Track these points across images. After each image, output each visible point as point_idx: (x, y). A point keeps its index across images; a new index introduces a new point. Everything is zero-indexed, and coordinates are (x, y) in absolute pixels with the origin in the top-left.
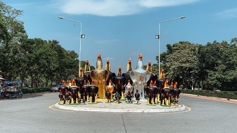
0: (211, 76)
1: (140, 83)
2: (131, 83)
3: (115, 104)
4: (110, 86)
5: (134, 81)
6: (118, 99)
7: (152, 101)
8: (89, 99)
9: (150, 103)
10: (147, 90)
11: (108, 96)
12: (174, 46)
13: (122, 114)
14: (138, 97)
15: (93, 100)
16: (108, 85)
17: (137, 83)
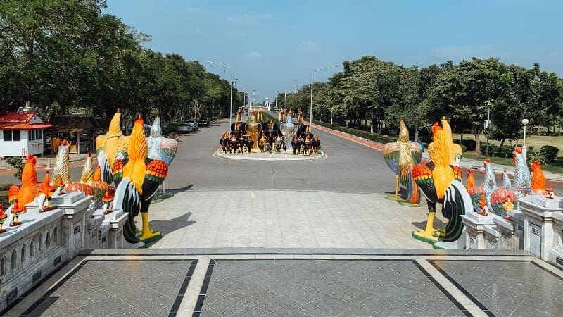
0: (387, 115)
1: (289, 135)
2: (281, 135)
3: (267, 153)
4: (263, 139)
5: (284, 133)
6: (269, 149)
7: (297, 151)
8: (245, 149)
9: (295, 152)
10: (293, 143)
11: (261, 147)
12: (354, 63)
13: (272, 162)
14: (285, 149)
15: (250, 151)
16: (261, 138)
17: (286, 135)
